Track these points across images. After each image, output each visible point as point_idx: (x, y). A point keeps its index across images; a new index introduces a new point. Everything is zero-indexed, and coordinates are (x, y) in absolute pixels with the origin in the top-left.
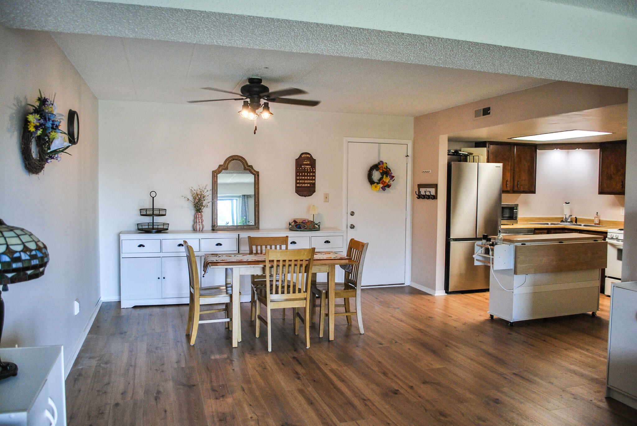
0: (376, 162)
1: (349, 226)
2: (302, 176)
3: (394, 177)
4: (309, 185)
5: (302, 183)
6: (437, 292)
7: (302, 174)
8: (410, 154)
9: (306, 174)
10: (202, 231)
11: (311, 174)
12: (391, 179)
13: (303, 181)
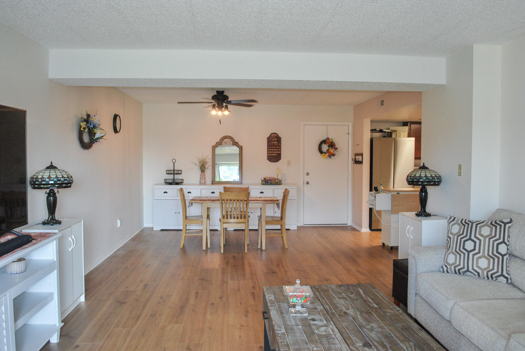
0: (325, 139)
1: (305, 182)
2: (271, 148)
3: (337, 148)
4: (276, 155)
5: (271, 153)
6: (363, 229)
7: (271, 147)
8: (350, 132)
9: (274, 147)
10: (205, 184)
11: (278, 147)
12: (335, 150)
13: (272, 152)
